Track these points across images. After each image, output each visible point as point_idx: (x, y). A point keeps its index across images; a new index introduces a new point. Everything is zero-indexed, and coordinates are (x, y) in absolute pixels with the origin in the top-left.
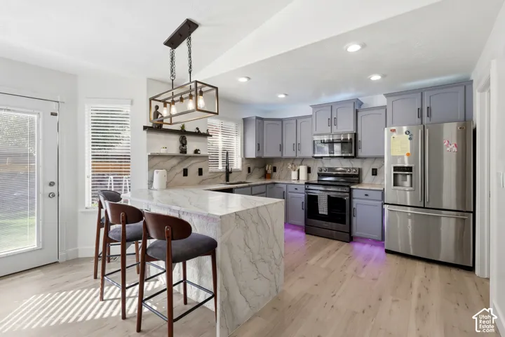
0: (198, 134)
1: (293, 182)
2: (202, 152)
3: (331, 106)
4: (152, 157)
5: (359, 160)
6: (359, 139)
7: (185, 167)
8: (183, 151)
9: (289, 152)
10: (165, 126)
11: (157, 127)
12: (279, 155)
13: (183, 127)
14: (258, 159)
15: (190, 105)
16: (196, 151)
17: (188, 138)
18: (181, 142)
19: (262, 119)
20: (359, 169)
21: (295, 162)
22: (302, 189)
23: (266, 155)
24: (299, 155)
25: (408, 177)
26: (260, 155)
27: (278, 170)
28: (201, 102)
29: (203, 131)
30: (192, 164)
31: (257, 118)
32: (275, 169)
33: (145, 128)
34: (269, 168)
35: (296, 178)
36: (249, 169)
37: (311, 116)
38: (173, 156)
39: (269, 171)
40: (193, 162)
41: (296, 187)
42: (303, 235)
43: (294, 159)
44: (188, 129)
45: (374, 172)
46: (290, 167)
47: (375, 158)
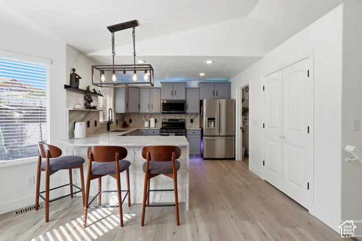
0: (95, 94)
1: (146, 128)
3: (173, 84)
4: (71, 112)
5: (184, 115)
6: (187, 104)
7: (88, 120)
12: (138, 111)
16: (94, 107)
20: (184, 119)
21: (146, 116)
22: (158, 133)
25: (213, 123)
27: (133, 121)
30: (91, 118)
32: (130, 121)
33: (66, 87)
34: (127, 120)
35: (148, 126)
36: (117, 120)
37: (160, 88)
38: (82, 111)
39: (128, 122)
40: (92, 116)
41: (154, 131)
43: (146, 114)
45: (192, 121)
46: (144, 119)
47: (192, 114)
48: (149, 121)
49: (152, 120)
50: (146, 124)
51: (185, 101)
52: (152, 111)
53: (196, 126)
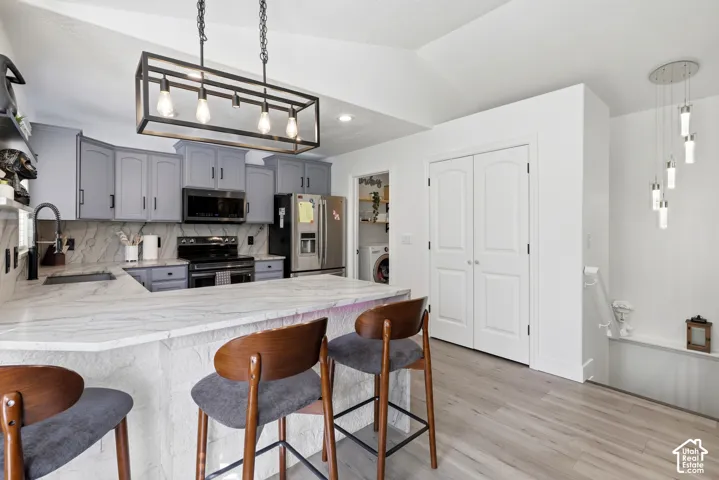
6: (247, 201)
20: (235, 238)
21: (130, 230)
32: (71, 243)
35: (136, 258)
45: (251, 241)
46: (124, 238)
47: (252, 225)
48: (141, 244)
49: (150, 241)
50: (132, 252)
51: (244, 194)
52: (154, 216)
53: (261, 252)
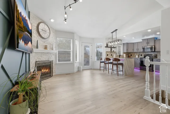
0: (114, 47)
2: (115, 51)
3: (148, 39)
4: (106, 52)
5: (156, 52)
6: (156, 47)
7: (111, 54)
8: (111, 51)
9: (135, 51)
10: (108, 46)
11: (107, 46)
12: (133, 51)
13: (111, 46)
14: (127, 53)
15: (116, 43)
16: (113, 51)
17: (112, 48)
18: (111, 49)
19: (128, 43)
20: (156, 55)
22: (139, 59)
23: (129, 52)
24: (138, 51)
26: (127, 52)
27: (132, 55)
28: (119, 43)
29: (115, 47)
31: (127, 43)
32: (131, 55)
33: (105, 47)
34: (130, 55)
37: (142, 42)
38: (110, 52)
39: (130, 56)
41: (137, 59)
42: (139, 70)
43: (137, 52)
44: (112, 47)
